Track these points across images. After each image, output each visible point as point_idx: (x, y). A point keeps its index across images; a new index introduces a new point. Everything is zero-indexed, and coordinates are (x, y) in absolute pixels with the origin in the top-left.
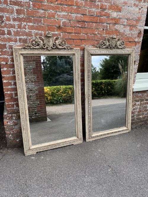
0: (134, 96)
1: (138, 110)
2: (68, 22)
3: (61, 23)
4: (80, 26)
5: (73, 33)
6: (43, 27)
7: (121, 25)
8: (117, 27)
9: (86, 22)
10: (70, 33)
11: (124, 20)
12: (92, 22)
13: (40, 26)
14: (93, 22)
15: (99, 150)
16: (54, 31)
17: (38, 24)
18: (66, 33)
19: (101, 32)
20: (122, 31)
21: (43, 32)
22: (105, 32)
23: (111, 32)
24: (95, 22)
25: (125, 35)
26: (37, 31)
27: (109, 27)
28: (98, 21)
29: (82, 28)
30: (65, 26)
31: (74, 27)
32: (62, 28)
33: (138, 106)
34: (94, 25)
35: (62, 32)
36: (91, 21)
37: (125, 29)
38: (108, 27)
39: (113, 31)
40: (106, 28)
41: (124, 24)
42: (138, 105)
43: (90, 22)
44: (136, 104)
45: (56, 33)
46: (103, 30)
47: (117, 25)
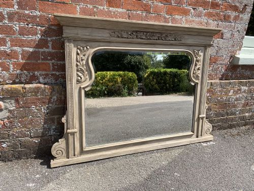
0: (239, 75)
1: (243, 102)
15: (176, 174)
33: (245, 95)
42: (244, 92)
44: (240, 90)
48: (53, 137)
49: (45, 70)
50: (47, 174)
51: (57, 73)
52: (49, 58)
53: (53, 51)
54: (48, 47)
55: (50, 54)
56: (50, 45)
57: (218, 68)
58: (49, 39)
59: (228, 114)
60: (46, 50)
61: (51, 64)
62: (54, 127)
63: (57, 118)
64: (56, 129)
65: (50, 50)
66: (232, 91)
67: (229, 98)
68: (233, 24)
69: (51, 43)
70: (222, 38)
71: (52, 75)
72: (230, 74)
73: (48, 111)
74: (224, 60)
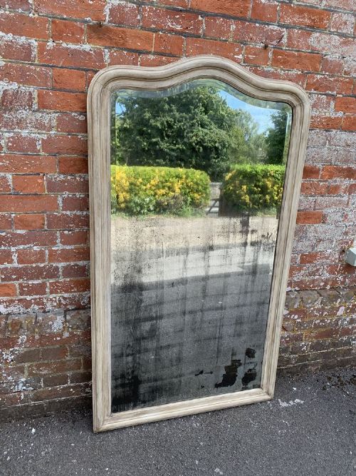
2: (132, 10)
3: (107, 12)
4: (179, 28)
5: (149, 53)
6: (32, 20)
7: (331, 33)
8: (316, 40)
9: (204, 14)
10: (139, 52)
11: (345, 17)
12: (224, 16)
13: (21, 16)
14: (229, 17)
15: (217, 470)
16: (78, 41)
17: (12, 8)
18: (126, 49)
19: (254, 54)
20: (333, 56)
21: (36, 44)
22: (270, 55)
23: (292, 60)
24: (235, 18)
25: (346, 73)
26: (10, 36)
27: (290, 38)
28: (249, 13)
29: (187, 36)
30: (120, 24)
31: (155, 31)
32: (108, 29)
34: (233, 27)
35: (108, 45)
36: (220, 11)
37: (345, 48)
38: (285, 40)
39: (300, 56)
40: (274, 43)
41: (344, 31)
43: (217, 15)
45: (87, 47)
46: (266, 47)
47: (318, 34)
48: (22, 394)
49: (8, 295)
50: (9, 458)
51: (28, 298)
52: (14, 277)
53: (20, 266)
54: (11, 262)
55: (15, 270)
56: (15, 257)
57: (318, 270)
58: (13, 249)
59: (334, 345)
60: (9, 266)
61: (17, 286)
62: (23, 380)
63: (29, 367)
64: (26, 382)
65: (16, 265)
66: (343, 308)
67: (337, 321)
68: (345, 199)
69: (17, 255)
70: (324, 223)
71: (20, 301)
72: (341, 278)
73: (12, 357)
74: (327, 258)
